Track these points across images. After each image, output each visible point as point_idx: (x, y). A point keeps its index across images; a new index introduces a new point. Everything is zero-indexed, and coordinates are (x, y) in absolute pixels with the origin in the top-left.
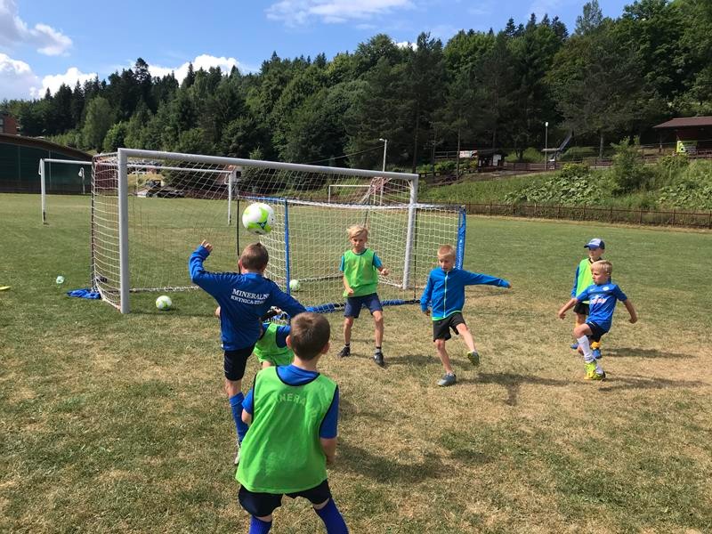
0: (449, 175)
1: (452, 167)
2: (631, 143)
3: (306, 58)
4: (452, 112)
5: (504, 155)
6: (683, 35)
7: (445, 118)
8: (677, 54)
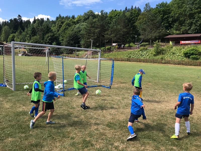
0: (109, 50)
1: (110, 48)
2: (159, 42)
3: (69, 16)
4: (110, 33)
5: (125, 45)
6: (171, 13)
7: (108, 34)
8: (170, 18)
